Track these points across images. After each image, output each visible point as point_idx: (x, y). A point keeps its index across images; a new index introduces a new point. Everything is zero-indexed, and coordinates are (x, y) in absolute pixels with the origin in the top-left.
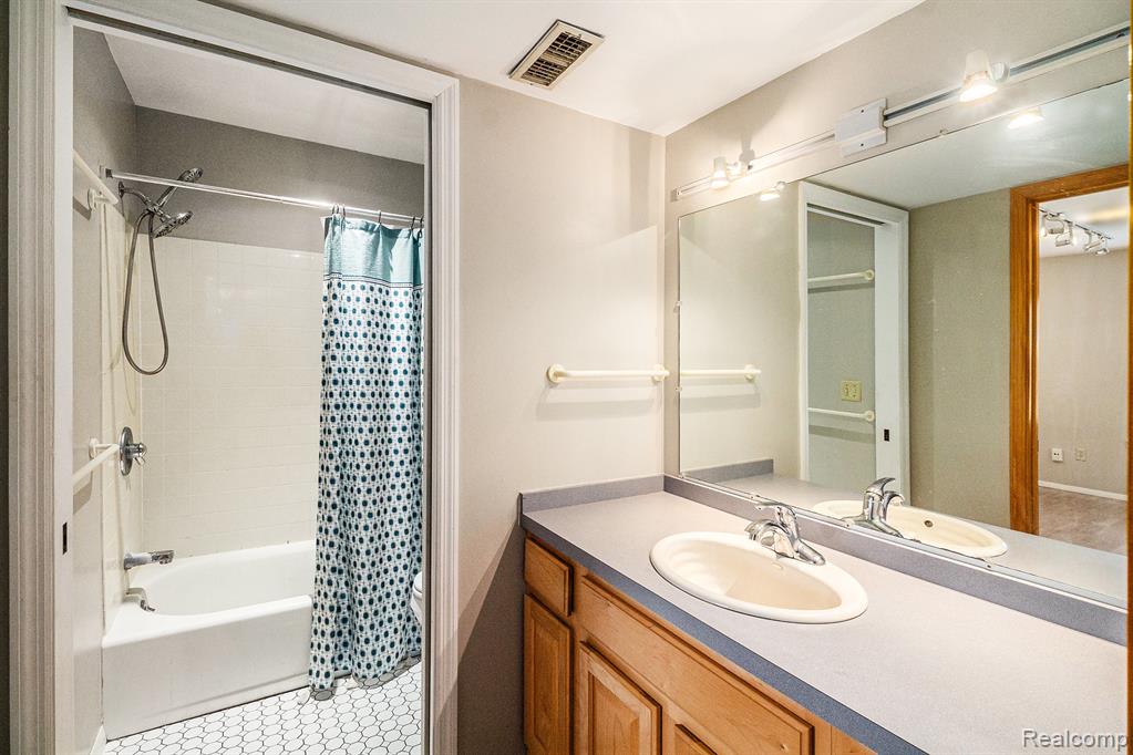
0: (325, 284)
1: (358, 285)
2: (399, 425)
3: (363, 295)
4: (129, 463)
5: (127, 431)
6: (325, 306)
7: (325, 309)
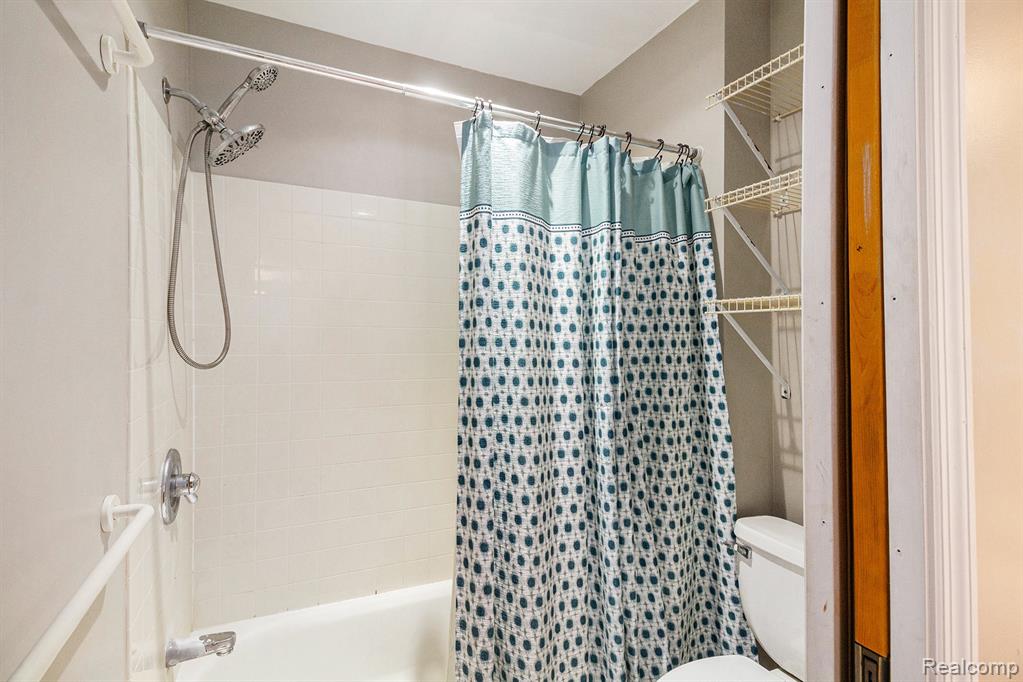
0: (464, 225)
1: (513, 225)
2: (568, 447)
3: (521, 241)
4: (175, 502)
5: (174, 456)
6: (464, 260)
7: (464, 264)
